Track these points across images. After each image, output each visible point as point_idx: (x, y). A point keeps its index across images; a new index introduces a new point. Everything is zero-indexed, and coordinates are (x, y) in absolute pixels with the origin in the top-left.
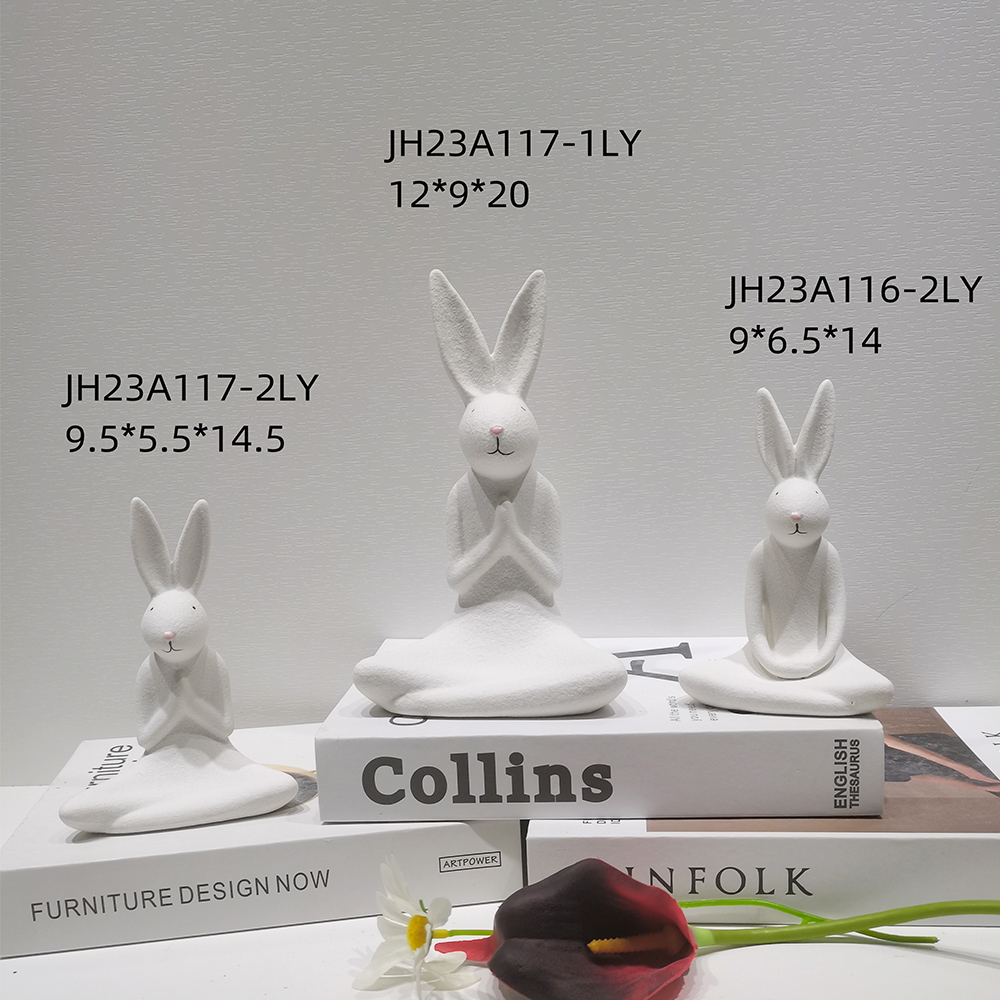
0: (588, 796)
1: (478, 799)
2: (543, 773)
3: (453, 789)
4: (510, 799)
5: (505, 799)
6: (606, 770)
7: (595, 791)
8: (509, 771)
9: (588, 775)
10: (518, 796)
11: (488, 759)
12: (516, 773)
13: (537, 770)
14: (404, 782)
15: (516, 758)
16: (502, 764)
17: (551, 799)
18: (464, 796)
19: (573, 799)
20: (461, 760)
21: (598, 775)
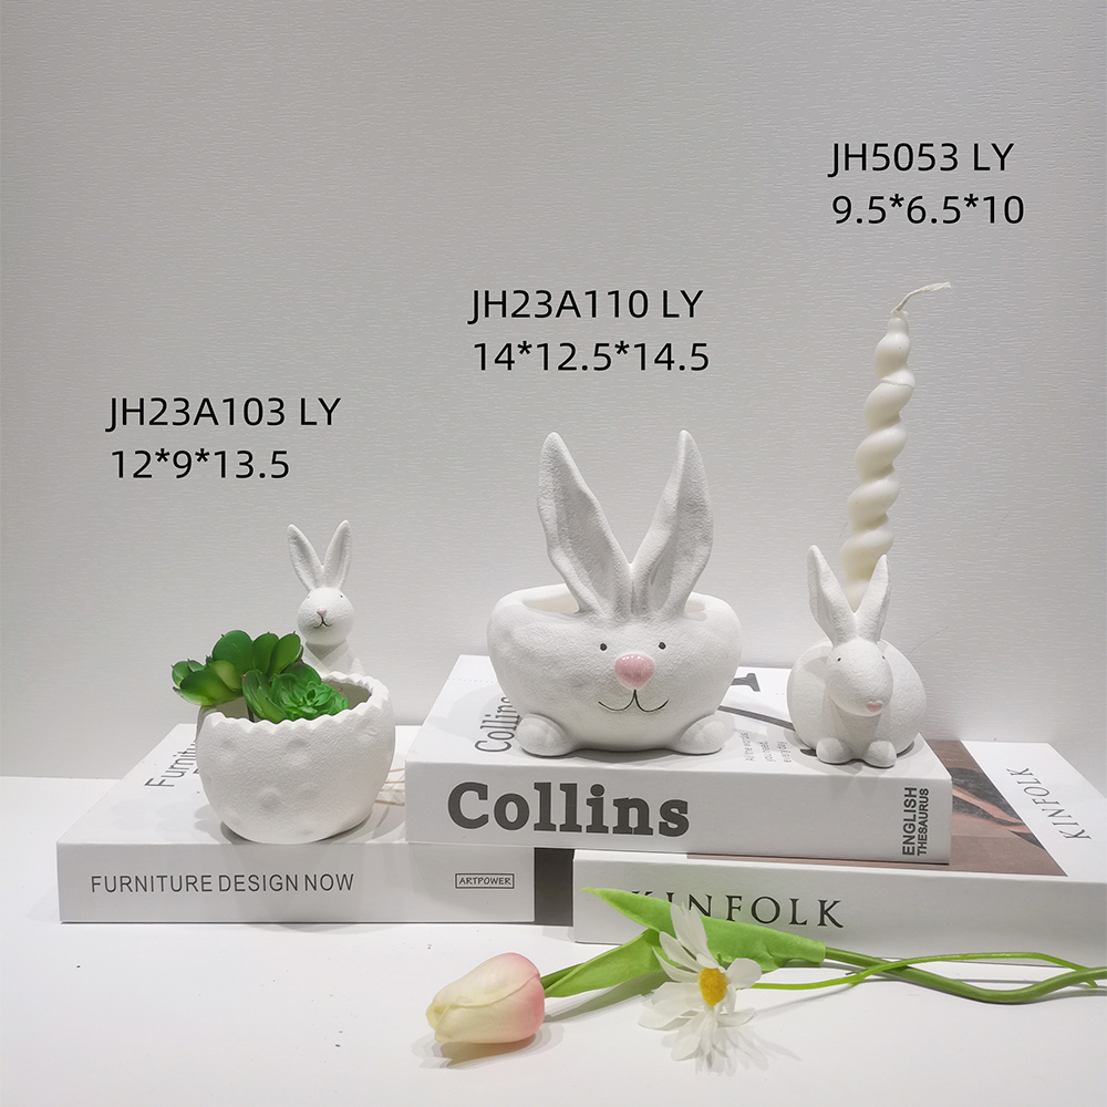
0: (664, 830)
1: (558, 828)
2: (623, 805)
3: (534, 816)
6: (683, 806)
7: (672, 825)
8: (589, 802)
9: (665, 809)
10: (597, 826)
11: (570, 790)
12: (596, 804)
13: (617, 803)
14: (487, 808)
15: (598, 790)
16: (584, 794)
17: (628, 831)
18: (545, 824)
19: (650, 832)
20: (544, 789)
21: (675, 811)
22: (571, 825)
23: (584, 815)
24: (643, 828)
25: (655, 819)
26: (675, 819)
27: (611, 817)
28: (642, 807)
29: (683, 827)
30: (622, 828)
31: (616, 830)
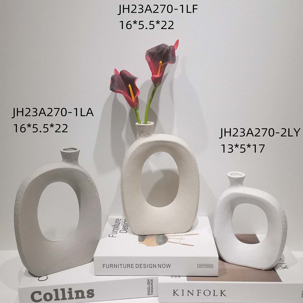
0: (88, 297)
1: (61, 299)
2: (77, 292)
3: (54, 297)
4: (69, 299)
5: (67, 299)
7: (90, 295)
8: (68, 292)
9: (88, 292)
10: (71, 298)
11: (63, 290)
13: (75, 292)
14: (42, 297)
15: (70, 289)
17: (79, 298)
18: (57, 299)
20: (56, 291)
21: (91, 292)
22: (64, 298)
23: (67, 296)
24: (83, 297)
25: (86, 294)
27: (74, 295)
28: (82, 292)
29: (93, 295)
31: (76, 298)
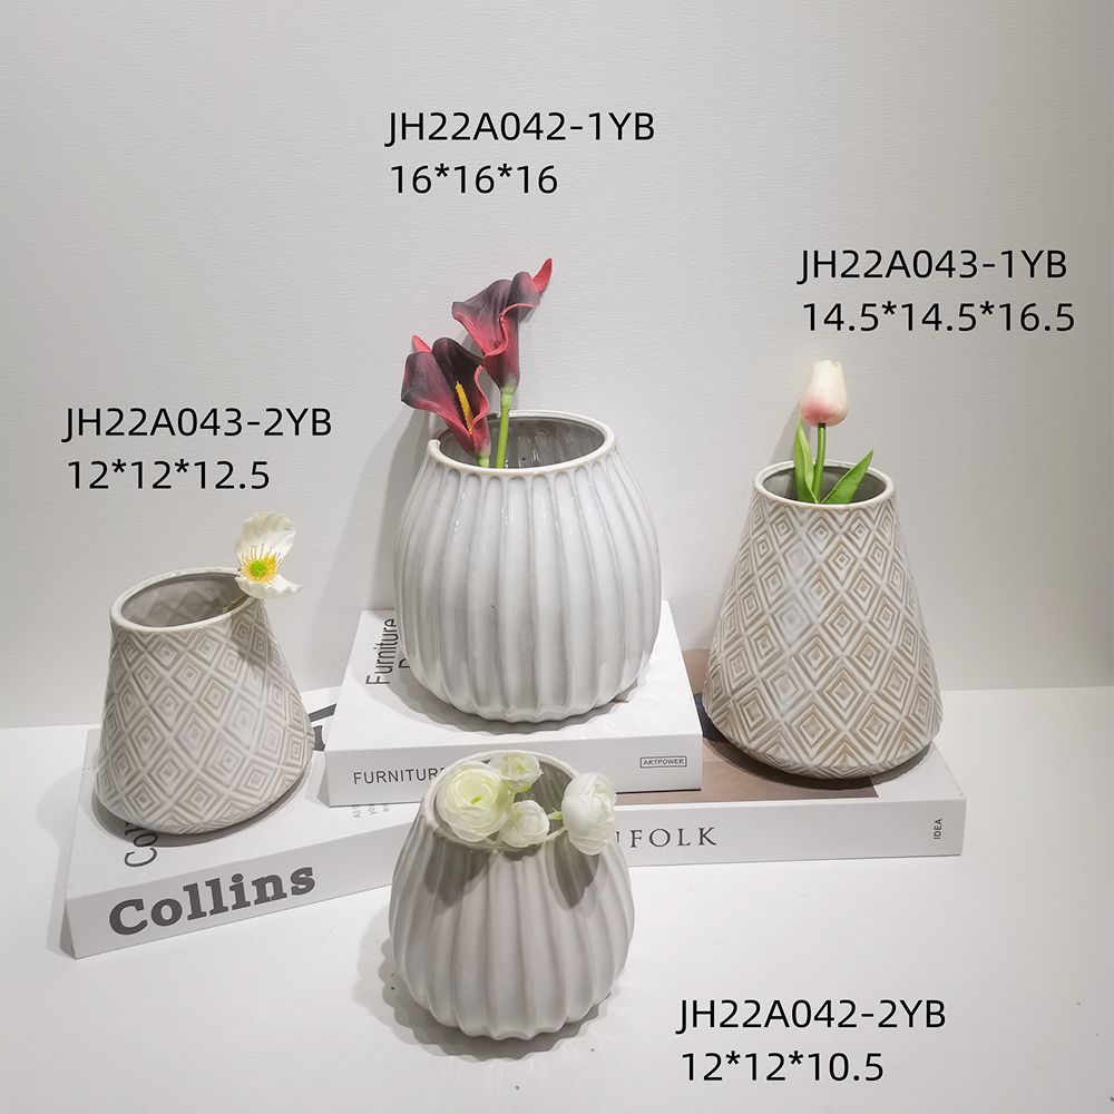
0: (296, 891)
1: (208, 914)
2: (260, 884)
3: (187, 909)
4: (235, 907)
5: (230, 908)
6: (308, 871)
7: (301, 887)
8: (232, 888)
9: (295, 877)
10: (241, 903)
11: (214, 885)
12: (238, 888)
13: (254, 883)
14: (146, 914)
15: (237, 878)
16: (226, 884)
17: (268, 900)
18: (197, 913)
19: (285, 896)
20: (192, 889)
21: (303, 876)
22: (219, 908)
23: (229, 898)
24: (279, 894)
25: (287, 886)
26: (304, 881)
27: (251, 893)
28: (276, 880)
29: (310, 885)
30: (262, 898)
31: (256, 902)
